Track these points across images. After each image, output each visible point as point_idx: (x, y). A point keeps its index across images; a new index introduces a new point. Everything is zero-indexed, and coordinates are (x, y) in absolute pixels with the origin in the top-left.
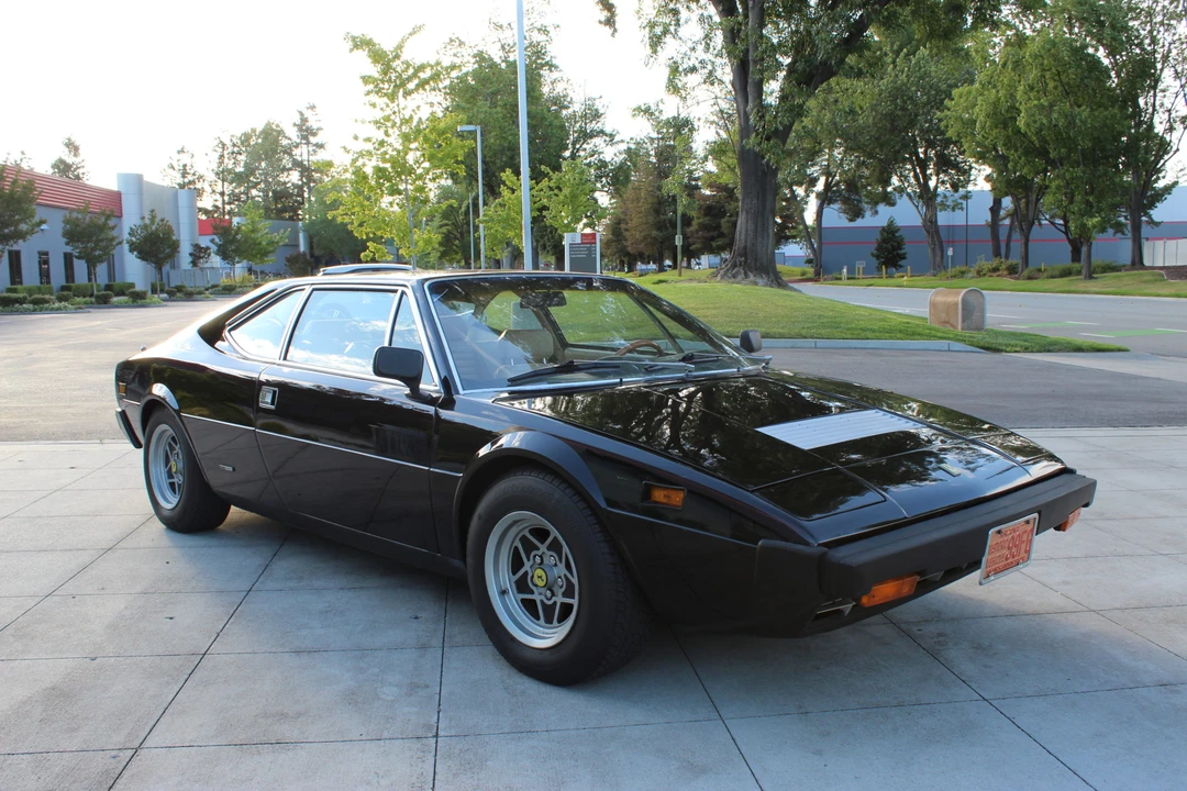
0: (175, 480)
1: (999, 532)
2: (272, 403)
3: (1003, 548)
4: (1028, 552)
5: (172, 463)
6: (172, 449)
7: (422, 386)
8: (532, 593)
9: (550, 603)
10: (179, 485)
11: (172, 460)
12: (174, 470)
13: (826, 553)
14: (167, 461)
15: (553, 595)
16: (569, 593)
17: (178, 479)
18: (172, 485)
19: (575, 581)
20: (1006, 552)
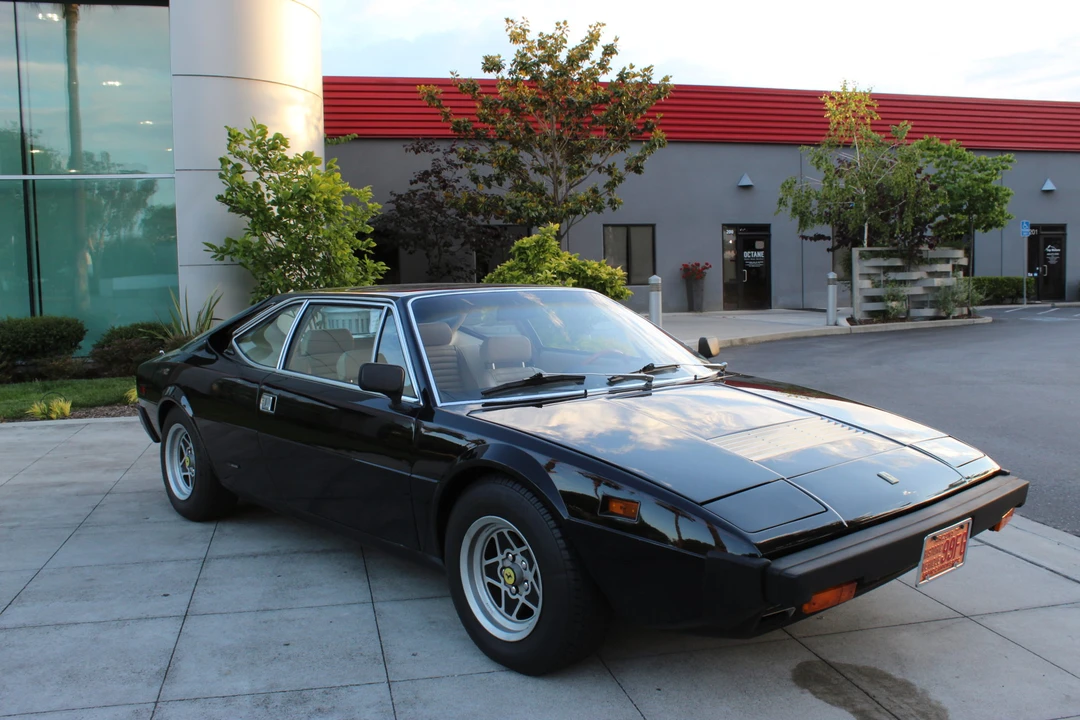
0: (188, 473)
1: (934, 538)
2: (272, 409)
3: (938, 552)
4: (962, 553)
5: (186, 458)
6: (186, 445)
7: (403, 398)
8: (500, 582)
9: (513, 597)
10: (192, 478)
11: (186, 454)
12: (187, 464)
13: (769, 564)
14: (182, 456)
15: (517, 591)
16: (532, 597)
17: (191, 473)
18: (186, 478)
19: (540, 593)
20: (941, 555)
